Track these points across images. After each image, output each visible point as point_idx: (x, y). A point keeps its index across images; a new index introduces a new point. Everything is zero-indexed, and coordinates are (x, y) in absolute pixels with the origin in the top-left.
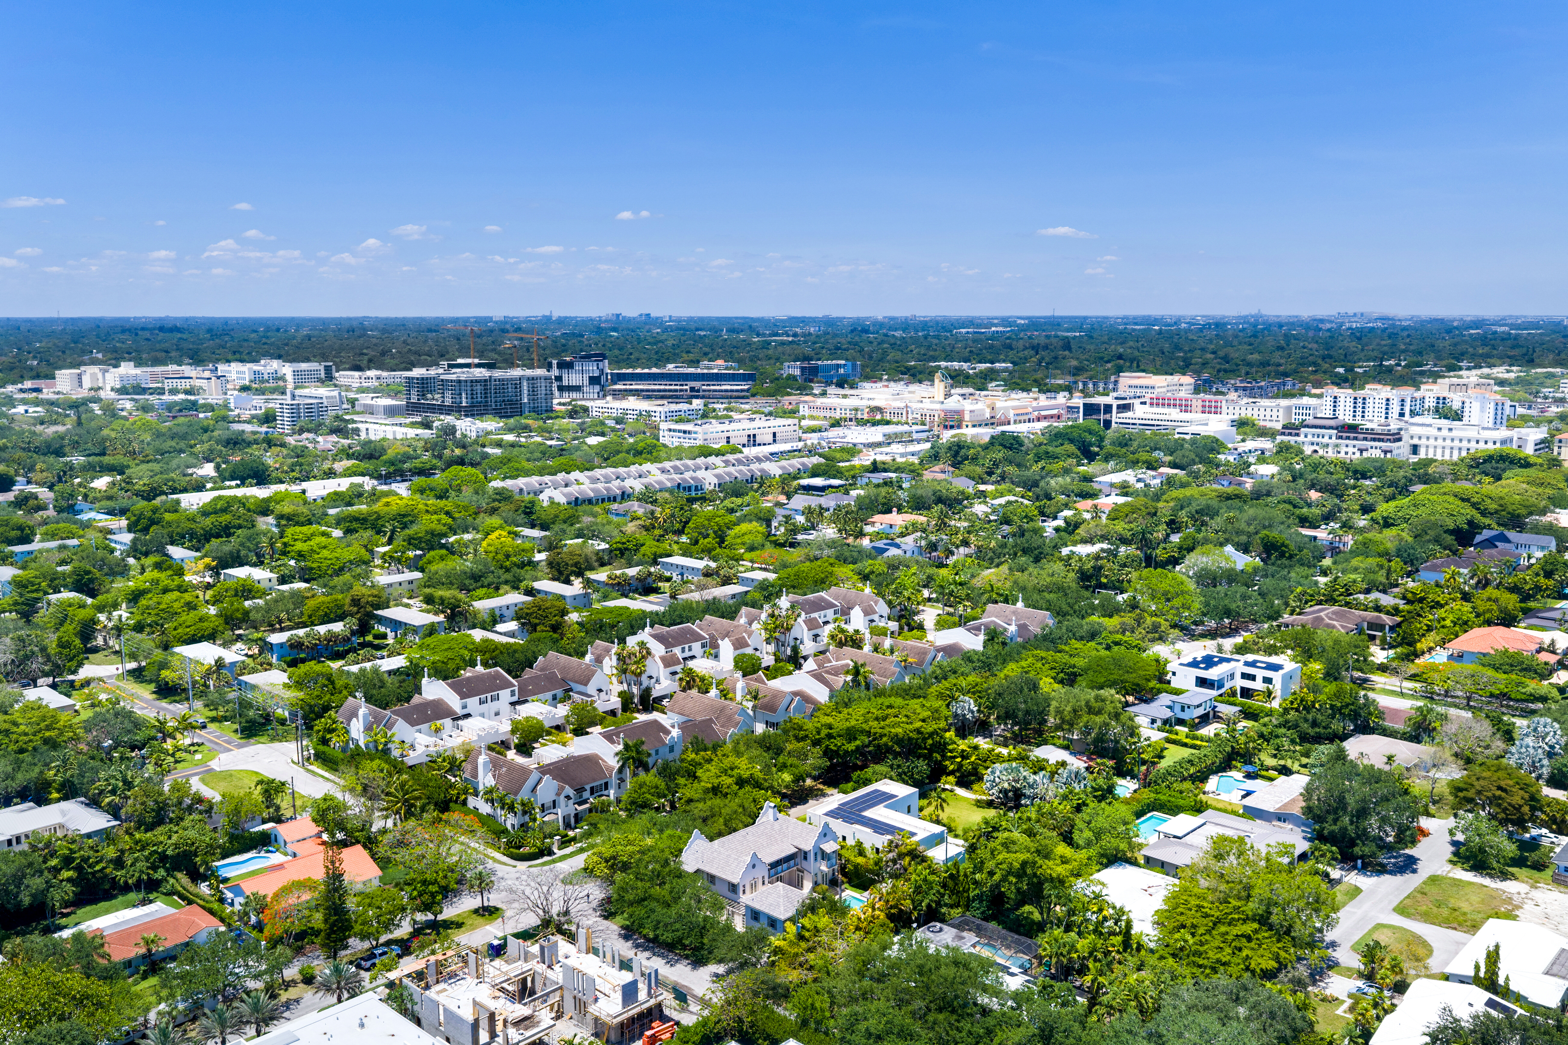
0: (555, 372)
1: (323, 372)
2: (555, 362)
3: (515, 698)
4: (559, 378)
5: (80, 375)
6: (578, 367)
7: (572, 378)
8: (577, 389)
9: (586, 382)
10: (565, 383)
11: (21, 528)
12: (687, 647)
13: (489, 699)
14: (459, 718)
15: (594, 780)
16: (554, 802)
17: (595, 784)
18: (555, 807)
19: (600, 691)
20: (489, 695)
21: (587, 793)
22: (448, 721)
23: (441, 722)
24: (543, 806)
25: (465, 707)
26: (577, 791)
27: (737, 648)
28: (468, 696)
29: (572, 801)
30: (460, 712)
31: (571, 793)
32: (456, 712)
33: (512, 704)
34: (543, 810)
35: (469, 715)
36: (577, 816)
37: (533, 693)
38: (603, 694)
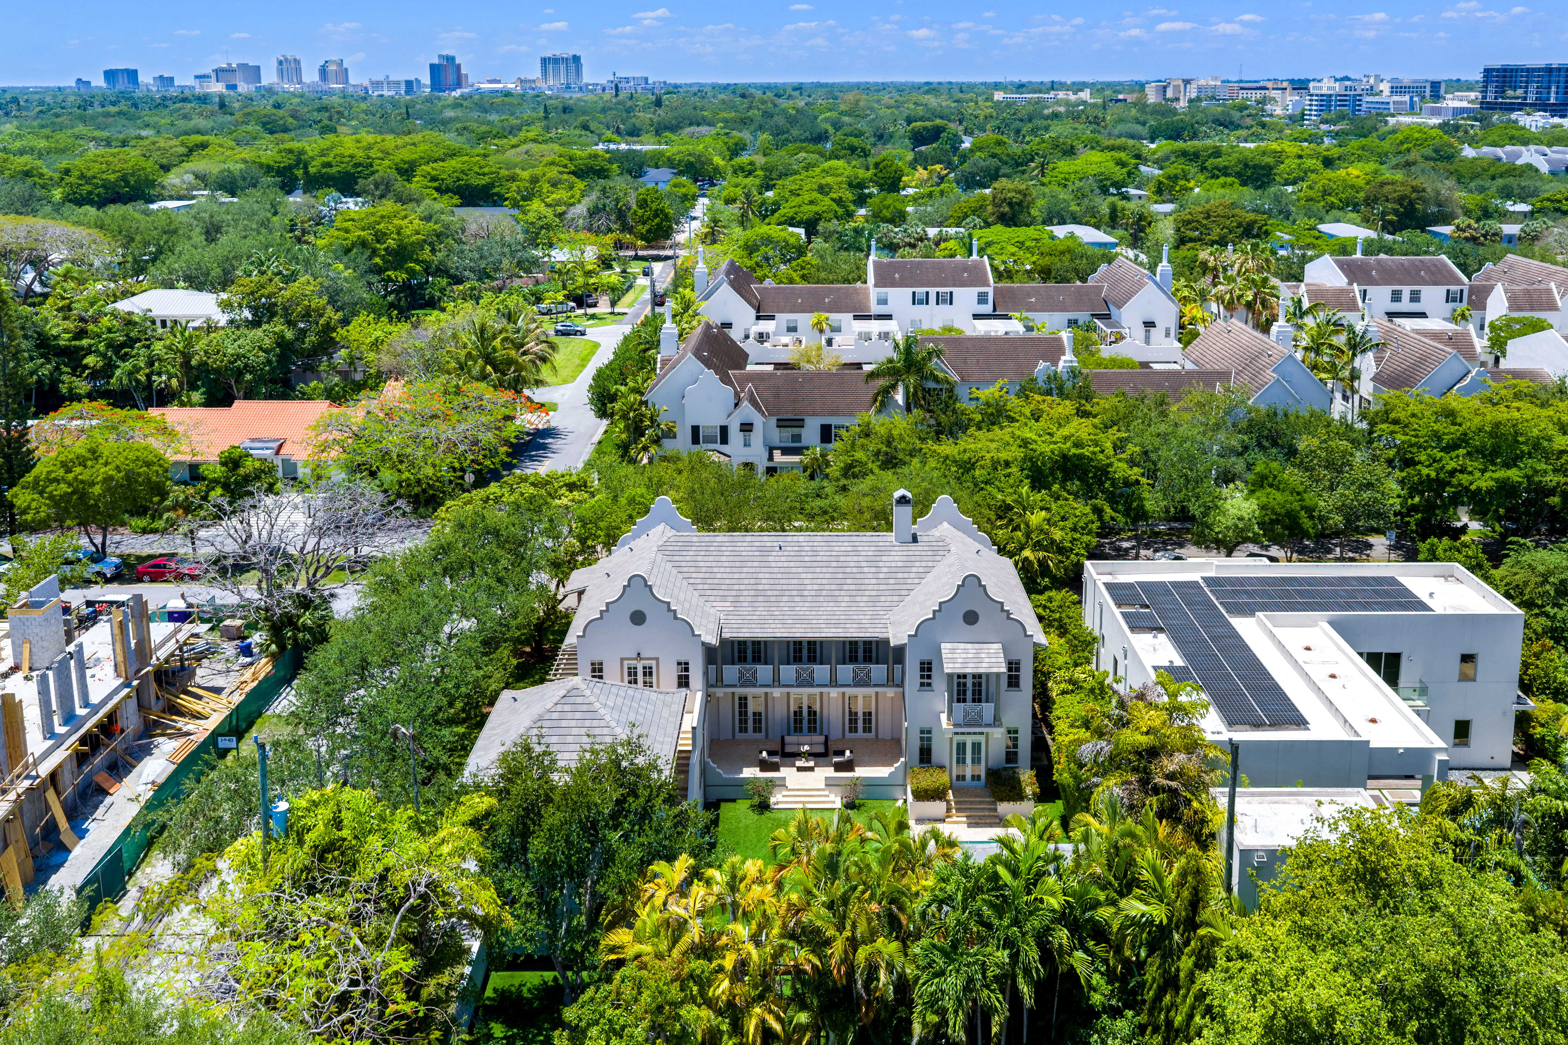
3: (988, 308)
12: (1406, 291)
13: (932, 298)
14: (868, 317)
15: (834, 413)
16: (724, 430)
17: (833, 421)
18: (724, 440)
19: (1149, 324)
20: (933, 291)
21: (811, 433)
22: (845, 318)
23: (834, 317)
24: (695, 430)
25: (883, 301)
26: (782, 424)
27: (1520, 309)
28: (893, 284)
29: (757, 437)
30: (875, 309)
31: (758, 420)
32: (869, 310)
33: (976, 317)
34: (695, 440)
35: (889, 317)
36: (771, 471)
37: (1031, 308)
38: (1157, 334)
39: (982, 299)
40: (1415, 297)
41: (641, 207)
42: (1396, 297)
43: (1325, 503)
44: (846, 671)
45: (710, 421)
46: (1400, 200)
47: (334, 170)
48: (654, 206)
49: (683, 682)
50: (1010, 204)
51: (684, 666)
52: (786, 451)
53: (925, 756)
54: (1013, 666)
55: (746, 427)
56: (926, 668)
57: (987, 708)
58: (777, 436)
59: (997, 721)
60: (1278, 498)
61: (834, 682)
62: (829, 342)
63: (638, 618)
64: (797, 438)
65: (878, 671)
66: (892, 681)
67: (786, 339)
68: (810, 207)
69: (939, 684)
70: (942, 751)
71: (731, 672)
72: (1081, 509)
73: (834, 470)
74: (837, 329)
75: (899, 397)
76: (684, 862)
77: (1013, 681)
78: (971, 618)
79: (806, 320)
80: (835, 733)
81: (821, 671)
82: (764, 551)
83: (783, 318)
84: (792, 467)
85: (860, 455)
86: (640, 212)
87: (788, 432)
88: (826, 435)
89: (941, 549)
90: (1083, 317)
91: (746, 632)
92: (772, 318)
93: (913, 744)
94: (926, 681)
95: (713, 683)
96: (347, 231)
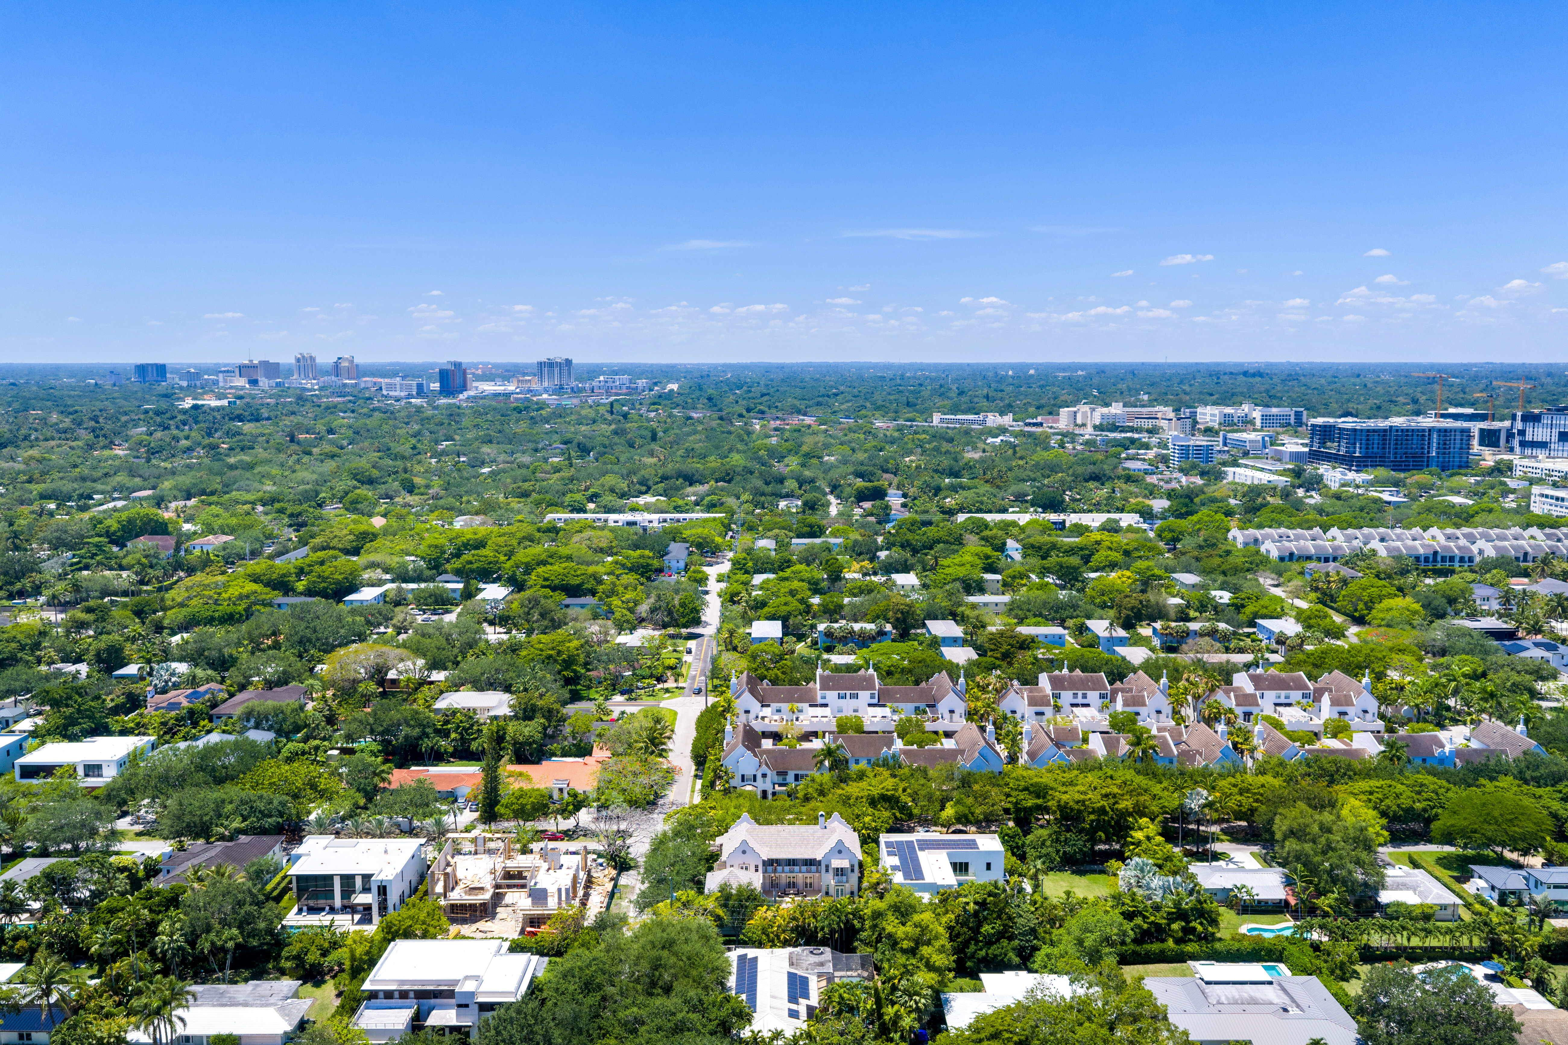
0: (1519, 425)
1: (1292, 418)
2: (1519, 414)
3: (875, 701)
4: (1522, 433)
5: (1075, 413)
6: (1546, 420)
7: (1538, 433)
8: (1543, 445)
9: (1555, 438)
10: (1529, 437)
11: (811, 526)
12: (1080, 693)
13: (848, 696)
14: (816, 706)
15: (800, 769)
16: (755, 776)
17: (800, 772)
18: (755, 780)
19: (952, 712)
20: (848, 693)
21: (790, 778)
22: (805, 706)
23: (800, 705)
24: (743, 776)
25: (824, 698)
26: (779, 774)
27: (1128, 705)
28: (829, 689)
29: (768, 779)
30: (820, 701)
31: (769, 773)
32: (816, 700)
33: (870, 705)
34: (743, 780)
35: (826, 705)
36: (774, 794)
37: (897, 701)
38: (956, 716)
39: (872, 697)
40: (1085, 696)
41: (681, 606)
42: (1075, 696)
43: (978, 811)
44: (804, 868)
45: (749, 772)
46: (1132, 609)
47: (475, 566)
48: (691, 606)
49: (757, 870)
50: (902, 613)
51: (757, 866)
52: (780, 785)
53: (827, 893)
54: (852, 866)
55: (764, 775)
56: (827, 867)
57: (844, 878)
58: (776, 779)
59: (847, 882)
60: (961, 808)
61: (800, 872)
62: (797, 719)
63: (744, 852)
64: (785, 779)
65: (814, 868)
66: (817, 871)
67: (776, 717)
68: (784, 608)
69: (831, 871)
70: (832, 891)
71: (770, 868)
72: (887, 814)
73: (800, 795)
74: (801, 711)
75: (827, 763)
76: (765, 907)
77: (853, 871)
78: (840, 852)
79: (785, 707)
80: (801, 888)
81: (796, 868)
82: (779, 831)
83: (775, 706)
84: (781, 792)
85: (810, 790)
86: (681, 610)
87: (781, 778)
88: (797, 778)
89: (833, 831)
90: (922, 706)
91: (774, 857)
92: (769, 706)
93: (824, 890)
94: (827, 871)
95: (765, 871)
96: (542, 650)
